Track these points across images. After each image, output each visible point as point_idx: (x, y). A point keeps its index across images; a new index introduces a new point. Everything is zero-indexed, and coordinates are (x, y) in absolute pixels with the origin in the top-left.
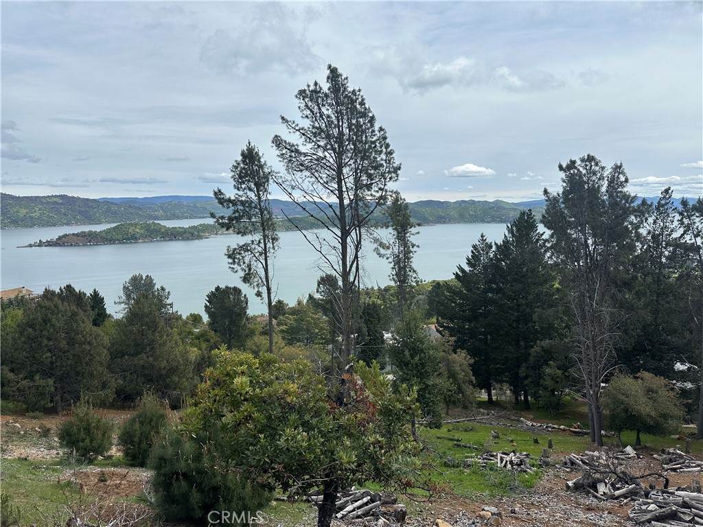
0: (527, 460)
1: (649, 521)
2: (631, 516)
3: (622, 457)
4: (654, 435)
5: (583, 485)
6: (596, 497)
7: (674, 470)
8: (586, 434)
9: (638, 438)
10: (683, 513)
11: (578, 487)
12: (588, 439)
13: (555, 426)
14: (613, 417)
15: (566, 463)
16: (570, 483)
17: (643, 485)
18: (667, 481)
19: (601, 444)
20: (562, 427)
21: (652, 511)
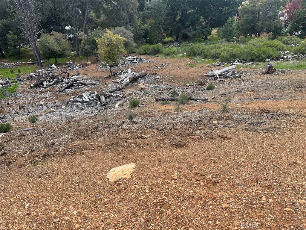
0: (10, 81)
1: (64, 90)
2: (58, 90)
3: (51, 69)
4: (62, 58)
5: (37, 85)
6: (43, 87)
7: (70, 70)
8: (35, 63)
9: (56, 61)
10: (75, 84)
11: (35, 86)
12: (36, 65)
13: (20, 63)
14: (45, 54)
15: (28, 78)
16: (32, 85)
17: (60, 78)
18: (68, 74)
19: (42, 66)
20: (23, 63)
21: (64, 86)
